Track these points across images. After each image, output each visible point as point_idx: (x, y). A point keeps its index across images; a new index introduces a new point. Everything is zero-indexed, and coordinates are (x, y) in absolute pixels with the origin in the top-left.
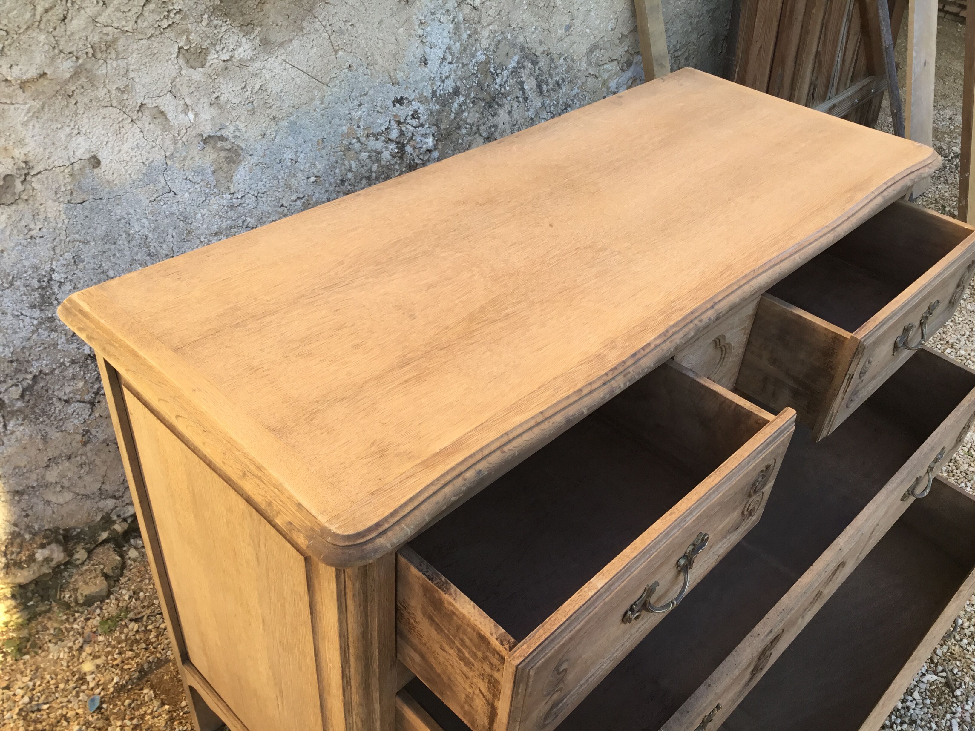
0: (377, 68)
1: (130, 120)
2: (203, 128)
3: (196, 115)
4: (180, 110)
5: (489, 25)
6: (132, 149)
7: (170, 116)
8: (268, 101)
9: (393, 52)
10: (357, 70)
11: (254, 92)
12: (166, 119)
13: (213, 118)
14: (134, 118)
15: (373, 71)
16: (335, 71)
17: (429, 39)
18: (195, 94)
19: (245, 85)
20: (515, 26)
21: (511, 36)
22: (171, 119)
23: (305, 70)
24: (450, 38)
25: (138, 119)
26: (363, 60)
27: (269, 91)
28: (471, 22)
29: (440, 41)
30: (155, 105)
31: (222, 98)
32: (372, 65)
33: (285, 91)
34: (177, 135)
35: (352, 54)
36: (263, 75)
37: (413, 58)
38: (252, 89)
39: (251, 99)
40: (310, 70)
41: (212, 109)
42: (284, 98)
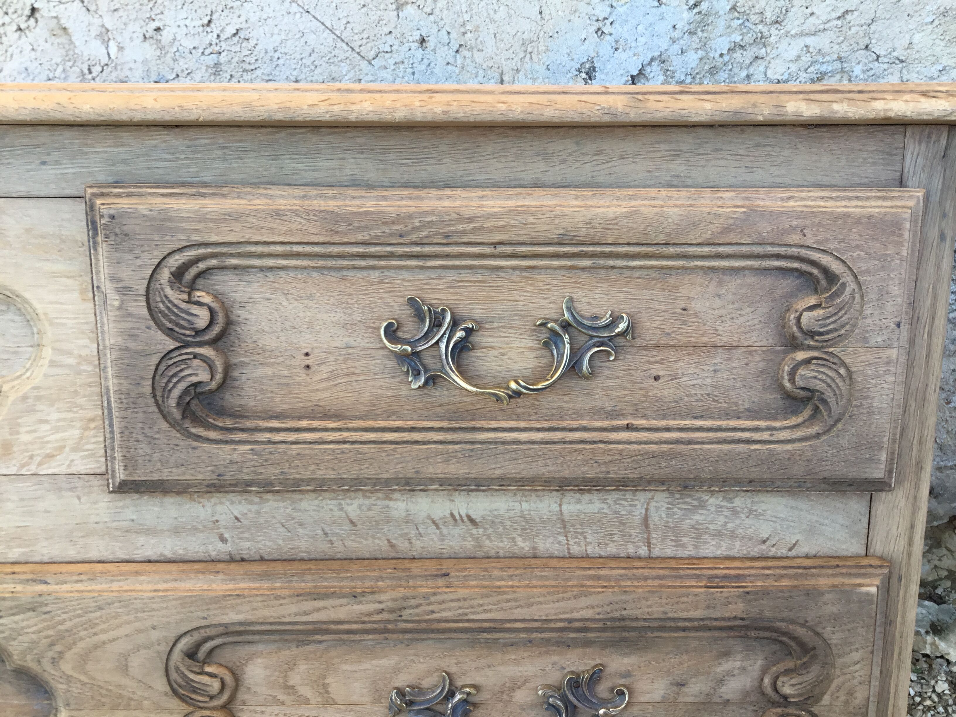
0: (479, 57)
1: (15, 28)
2: (128, 73)
3: (121, 49)
4: (93, 33)
5: (802, 34)
6: (20, 73)
7: (78, 38)
8: (247, 59)
9: (525, 36)
10: (434, 50)
11: (223, 37)
12: (71, 42)
13: (145, 62)
14: (23, 26)
15: (468, 61)
16: (390, 40)
17: (617, 30)
18: (121, 13)
19: (210, 22)
20: (882, 53)
21: (864, 72)
22: (77, 43)
23: (328, 24)
24: (674, 41)
25: (28, 27)
26: (454, 35)
27: (252, 42)
28: (754, 18)
29: (642, 40)
30: (55, 15)
31: (164, 33)
32: (471, 49)
33: (283, 50)
34: (86, 71)
35: (432, 18)
36: (243, 13)
37: (566, 58)
38: (222, 30)
39: (217, 49)
40: (339, 27)
41: (147, 44)
42: (281, 62)
